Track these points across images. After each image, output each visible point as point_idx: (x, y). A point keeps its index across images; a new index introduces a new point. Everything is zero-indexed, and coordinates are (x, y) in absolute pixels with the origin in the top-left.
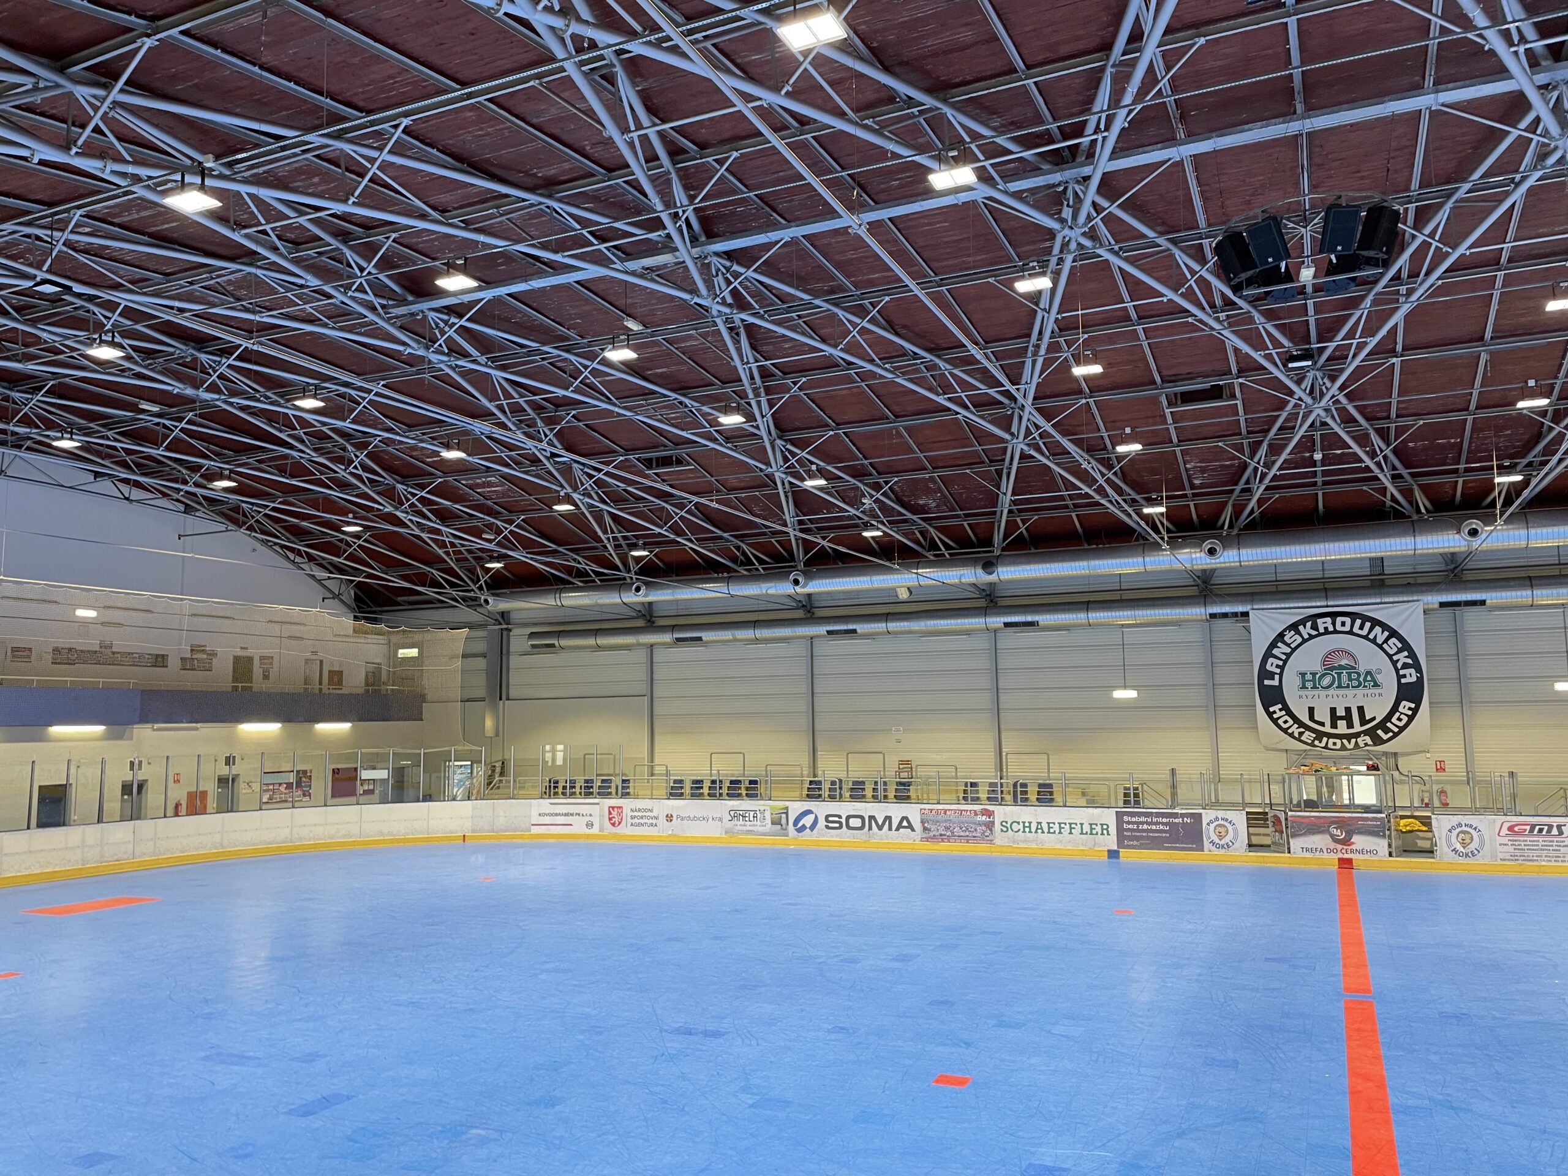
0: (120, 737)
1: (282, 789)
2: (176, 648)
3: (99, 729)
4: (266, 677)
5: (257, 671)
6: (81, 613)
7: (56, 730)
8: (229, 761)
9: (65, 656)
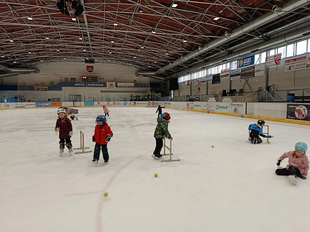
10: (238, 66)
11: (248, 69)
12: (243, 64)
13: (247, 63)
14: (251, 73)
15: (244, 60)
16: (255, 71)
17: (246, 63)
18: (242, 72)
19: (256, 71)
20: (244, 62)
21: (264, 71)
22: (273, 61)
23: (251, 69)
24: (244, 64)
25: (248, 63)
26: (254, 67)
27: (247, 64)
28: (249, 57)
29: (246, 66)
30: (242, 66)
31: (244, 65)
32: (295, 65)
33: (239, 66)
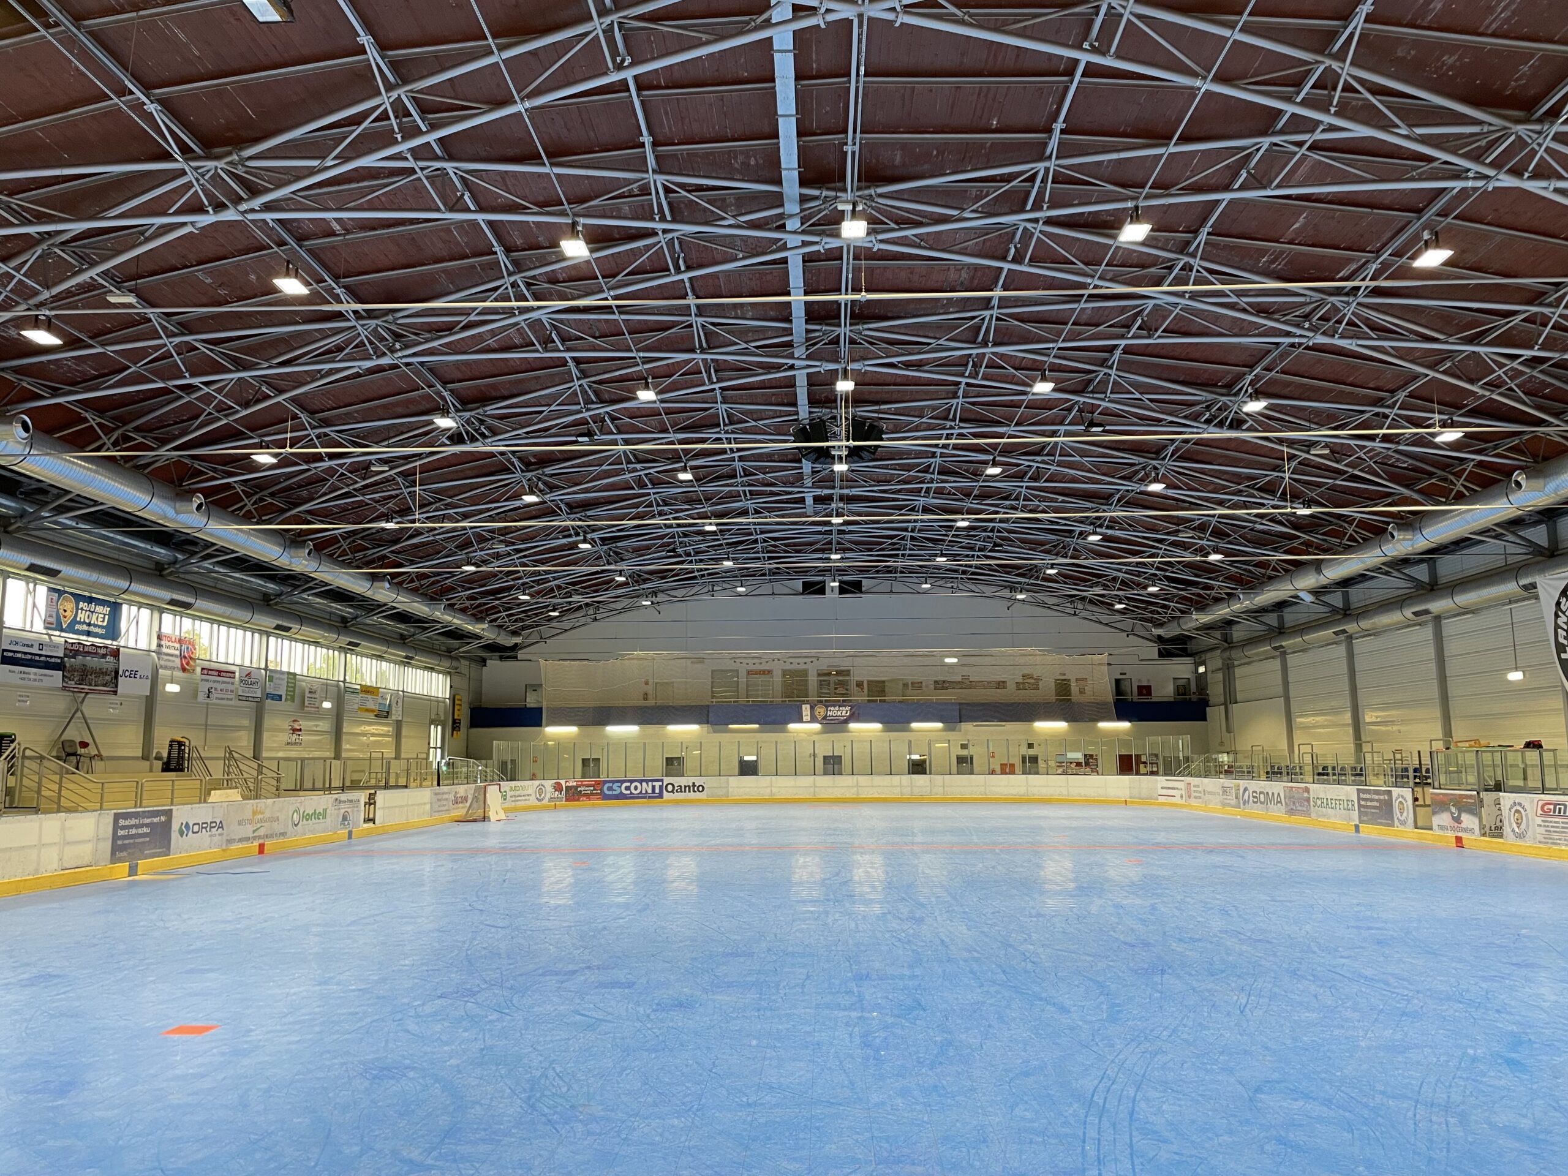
0: (953, 730)
1: (1073, 766)
2: (1012, 677)
3: (939, 725)
4: (1082, 692)
5: (1074, 688)
6: (948, 660)
7: (915, 725)
8: (1030, 746)
9: (941, 685)
10: (50, 620)
11: (94, 651)
12: (74, 621)
13: (95, 626)
14: (106, 674)
15: (81, 604)
16: (121, 673)
17: (89, 624)
18: (66, 655)
19: (125, 672)
20: (81, 616)
21: (149, 681)
22: (176, 656)
23: (104, 656)
24: (80, 623)
25: (99, 626)
26: (116, 653)
27: (92, 629)
28: (103, 603)
29: (89, 634)
30: (71, 629)
31: (77, 627)
32: (219, 686)
33: (53, 620)
